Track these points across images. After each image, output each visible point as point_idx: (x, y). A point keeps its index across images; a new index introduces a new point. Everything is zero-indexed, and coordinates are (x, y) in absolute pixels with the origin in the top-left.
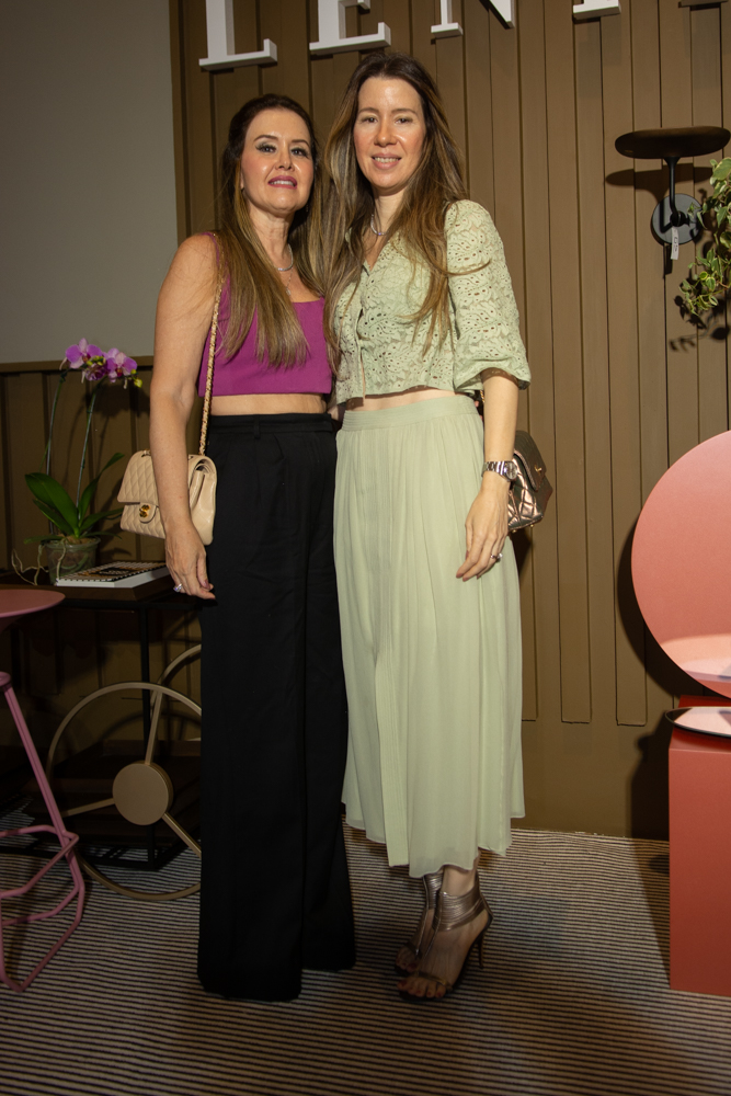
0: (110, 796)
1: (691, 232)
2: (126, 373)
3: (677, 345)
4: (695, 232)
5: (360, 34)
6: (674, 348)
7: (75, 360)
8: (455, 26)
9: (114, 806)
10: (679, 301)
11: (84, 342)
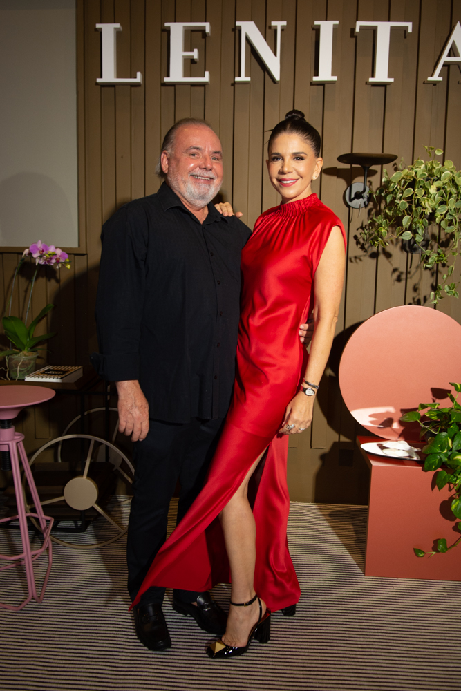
0: (62, 495)
1: (365, 203)
2: (62, 261)
3: (353, 259)
4: (366, 203)
5: (191, 76)
6: (351, 261)
7: (35, 253)
8: (248, 79)
9: (64, 501)
10: (356, 237)
11: (40, 242)
